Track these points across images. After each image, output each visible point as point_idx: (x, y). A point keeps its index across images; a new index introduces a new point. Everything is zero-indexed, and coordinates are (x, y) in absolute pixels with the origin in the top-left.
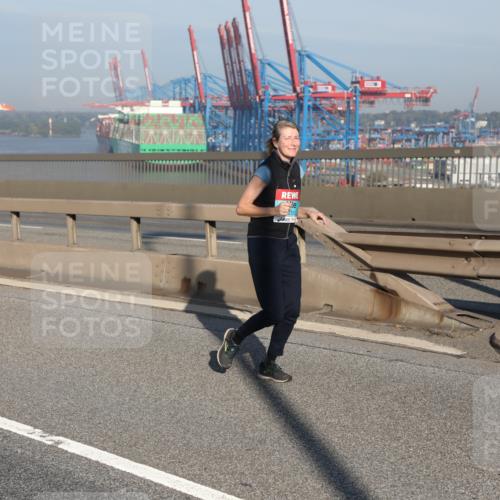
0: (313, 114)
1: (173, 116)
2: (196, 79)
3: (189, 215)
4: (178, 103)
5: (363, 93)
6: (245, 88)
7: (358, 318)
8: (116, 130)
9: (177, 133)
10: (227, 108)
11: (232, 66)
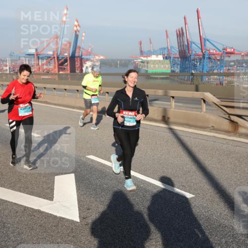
0: (208, 60)
1: (159, 61)
2: (168, 48)
3: (166, 94)
4: (162, 56)
5: (227, 53)
6: (185, 51)
7: (223, 131)
8: (140, 65)
9: (161, 67)
10: (178, 58)
11: (180, 44)
